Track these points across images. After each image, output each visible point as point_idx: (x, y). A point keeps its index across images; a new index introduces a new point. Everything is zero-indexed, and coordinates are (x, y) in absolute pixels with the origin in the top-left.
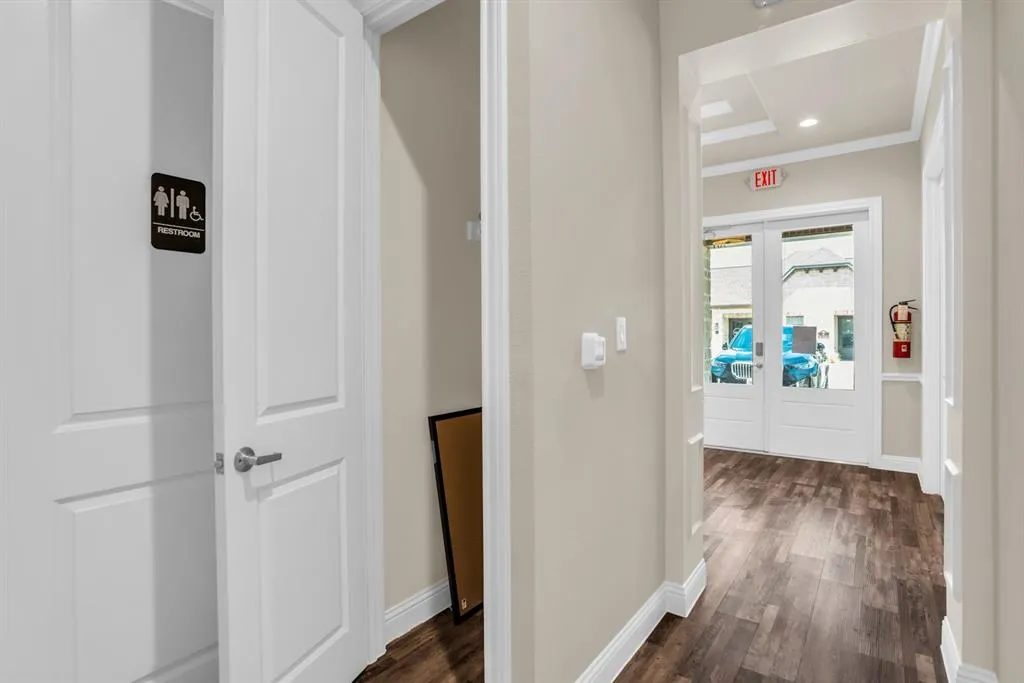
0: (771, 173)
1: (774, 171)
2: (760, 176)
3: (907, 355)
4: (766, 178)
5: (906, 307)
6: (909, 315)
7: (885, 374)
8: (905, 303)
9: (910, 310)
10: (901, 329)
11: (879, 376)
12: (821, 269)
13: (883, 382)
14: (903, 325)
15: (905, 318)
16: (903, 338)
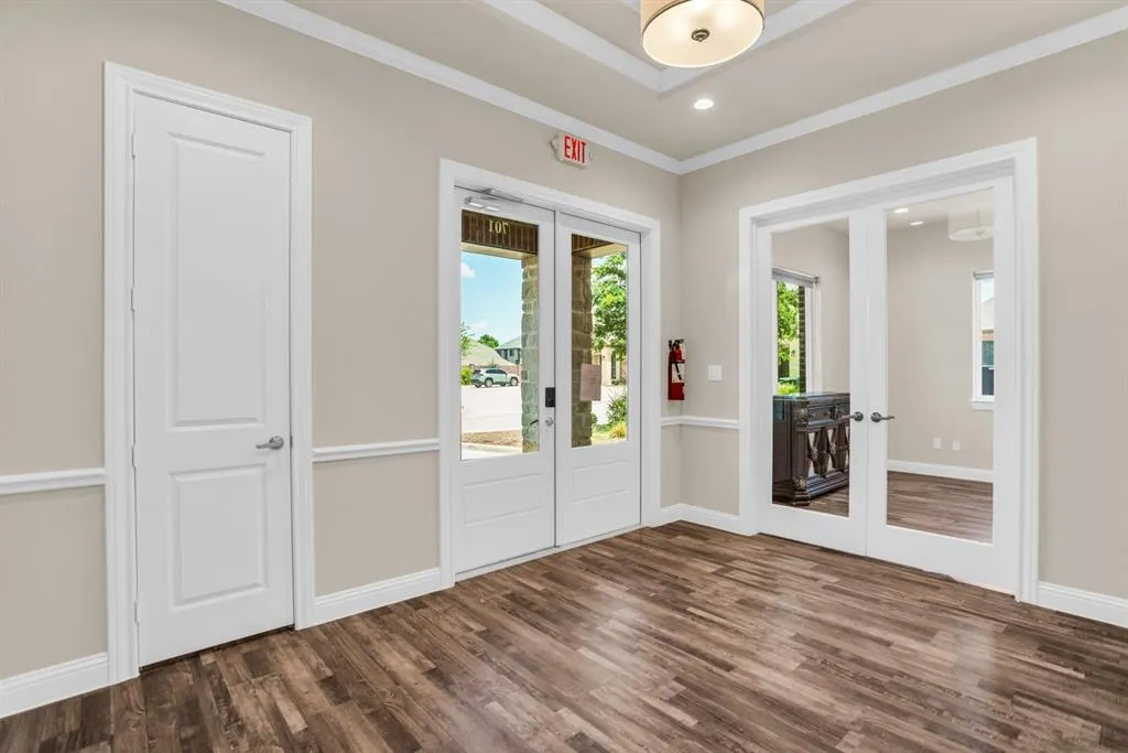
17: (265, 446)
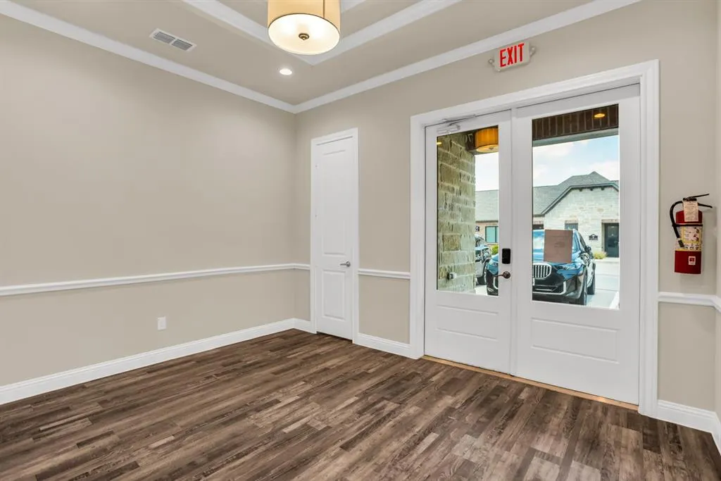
0: (518, 49)
1: (521, 46)
2: (506, 54)
3: (696, 270)
4: (511, 55)
5: (695, 203)
6: (700, 214)
7: (662, 293)
8: (693, 199)
9: (702, 209)
10: (688, 234)
11: (653, 295)
12: (592, 188)
13: (659, 303)
14: (691, 229)
15: (694, 218)
16: (690, 245)
17: (345, 264)
